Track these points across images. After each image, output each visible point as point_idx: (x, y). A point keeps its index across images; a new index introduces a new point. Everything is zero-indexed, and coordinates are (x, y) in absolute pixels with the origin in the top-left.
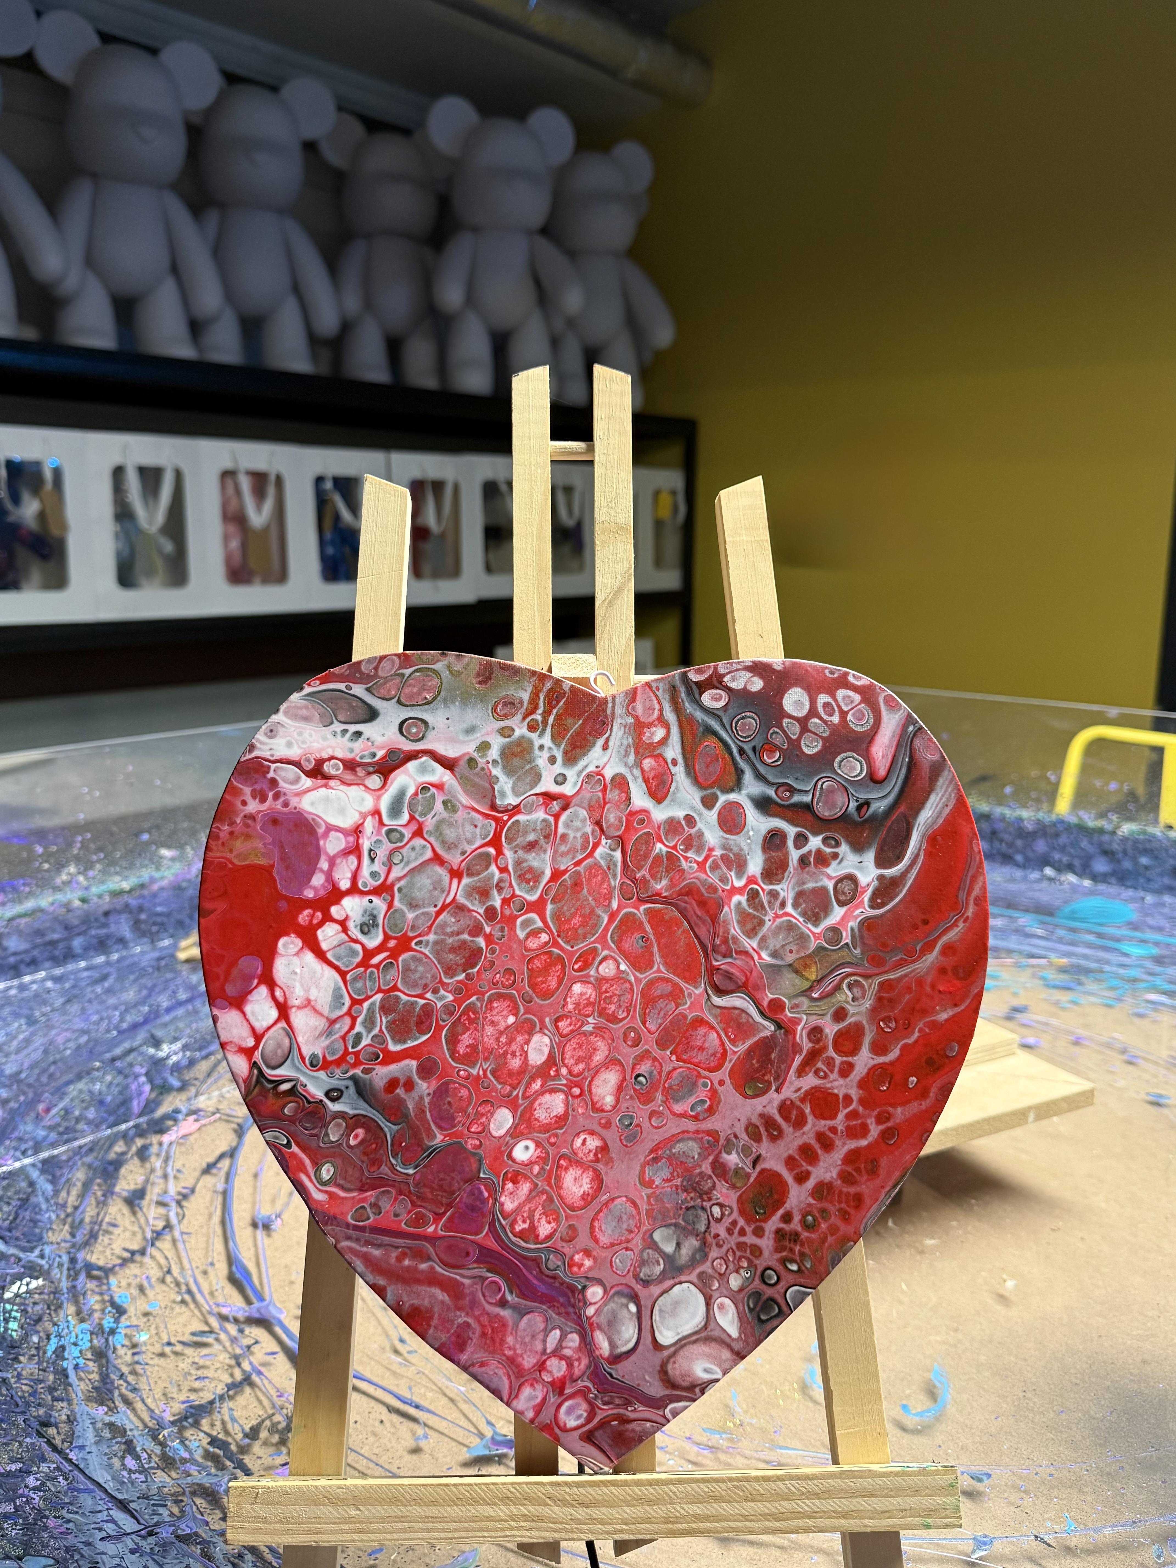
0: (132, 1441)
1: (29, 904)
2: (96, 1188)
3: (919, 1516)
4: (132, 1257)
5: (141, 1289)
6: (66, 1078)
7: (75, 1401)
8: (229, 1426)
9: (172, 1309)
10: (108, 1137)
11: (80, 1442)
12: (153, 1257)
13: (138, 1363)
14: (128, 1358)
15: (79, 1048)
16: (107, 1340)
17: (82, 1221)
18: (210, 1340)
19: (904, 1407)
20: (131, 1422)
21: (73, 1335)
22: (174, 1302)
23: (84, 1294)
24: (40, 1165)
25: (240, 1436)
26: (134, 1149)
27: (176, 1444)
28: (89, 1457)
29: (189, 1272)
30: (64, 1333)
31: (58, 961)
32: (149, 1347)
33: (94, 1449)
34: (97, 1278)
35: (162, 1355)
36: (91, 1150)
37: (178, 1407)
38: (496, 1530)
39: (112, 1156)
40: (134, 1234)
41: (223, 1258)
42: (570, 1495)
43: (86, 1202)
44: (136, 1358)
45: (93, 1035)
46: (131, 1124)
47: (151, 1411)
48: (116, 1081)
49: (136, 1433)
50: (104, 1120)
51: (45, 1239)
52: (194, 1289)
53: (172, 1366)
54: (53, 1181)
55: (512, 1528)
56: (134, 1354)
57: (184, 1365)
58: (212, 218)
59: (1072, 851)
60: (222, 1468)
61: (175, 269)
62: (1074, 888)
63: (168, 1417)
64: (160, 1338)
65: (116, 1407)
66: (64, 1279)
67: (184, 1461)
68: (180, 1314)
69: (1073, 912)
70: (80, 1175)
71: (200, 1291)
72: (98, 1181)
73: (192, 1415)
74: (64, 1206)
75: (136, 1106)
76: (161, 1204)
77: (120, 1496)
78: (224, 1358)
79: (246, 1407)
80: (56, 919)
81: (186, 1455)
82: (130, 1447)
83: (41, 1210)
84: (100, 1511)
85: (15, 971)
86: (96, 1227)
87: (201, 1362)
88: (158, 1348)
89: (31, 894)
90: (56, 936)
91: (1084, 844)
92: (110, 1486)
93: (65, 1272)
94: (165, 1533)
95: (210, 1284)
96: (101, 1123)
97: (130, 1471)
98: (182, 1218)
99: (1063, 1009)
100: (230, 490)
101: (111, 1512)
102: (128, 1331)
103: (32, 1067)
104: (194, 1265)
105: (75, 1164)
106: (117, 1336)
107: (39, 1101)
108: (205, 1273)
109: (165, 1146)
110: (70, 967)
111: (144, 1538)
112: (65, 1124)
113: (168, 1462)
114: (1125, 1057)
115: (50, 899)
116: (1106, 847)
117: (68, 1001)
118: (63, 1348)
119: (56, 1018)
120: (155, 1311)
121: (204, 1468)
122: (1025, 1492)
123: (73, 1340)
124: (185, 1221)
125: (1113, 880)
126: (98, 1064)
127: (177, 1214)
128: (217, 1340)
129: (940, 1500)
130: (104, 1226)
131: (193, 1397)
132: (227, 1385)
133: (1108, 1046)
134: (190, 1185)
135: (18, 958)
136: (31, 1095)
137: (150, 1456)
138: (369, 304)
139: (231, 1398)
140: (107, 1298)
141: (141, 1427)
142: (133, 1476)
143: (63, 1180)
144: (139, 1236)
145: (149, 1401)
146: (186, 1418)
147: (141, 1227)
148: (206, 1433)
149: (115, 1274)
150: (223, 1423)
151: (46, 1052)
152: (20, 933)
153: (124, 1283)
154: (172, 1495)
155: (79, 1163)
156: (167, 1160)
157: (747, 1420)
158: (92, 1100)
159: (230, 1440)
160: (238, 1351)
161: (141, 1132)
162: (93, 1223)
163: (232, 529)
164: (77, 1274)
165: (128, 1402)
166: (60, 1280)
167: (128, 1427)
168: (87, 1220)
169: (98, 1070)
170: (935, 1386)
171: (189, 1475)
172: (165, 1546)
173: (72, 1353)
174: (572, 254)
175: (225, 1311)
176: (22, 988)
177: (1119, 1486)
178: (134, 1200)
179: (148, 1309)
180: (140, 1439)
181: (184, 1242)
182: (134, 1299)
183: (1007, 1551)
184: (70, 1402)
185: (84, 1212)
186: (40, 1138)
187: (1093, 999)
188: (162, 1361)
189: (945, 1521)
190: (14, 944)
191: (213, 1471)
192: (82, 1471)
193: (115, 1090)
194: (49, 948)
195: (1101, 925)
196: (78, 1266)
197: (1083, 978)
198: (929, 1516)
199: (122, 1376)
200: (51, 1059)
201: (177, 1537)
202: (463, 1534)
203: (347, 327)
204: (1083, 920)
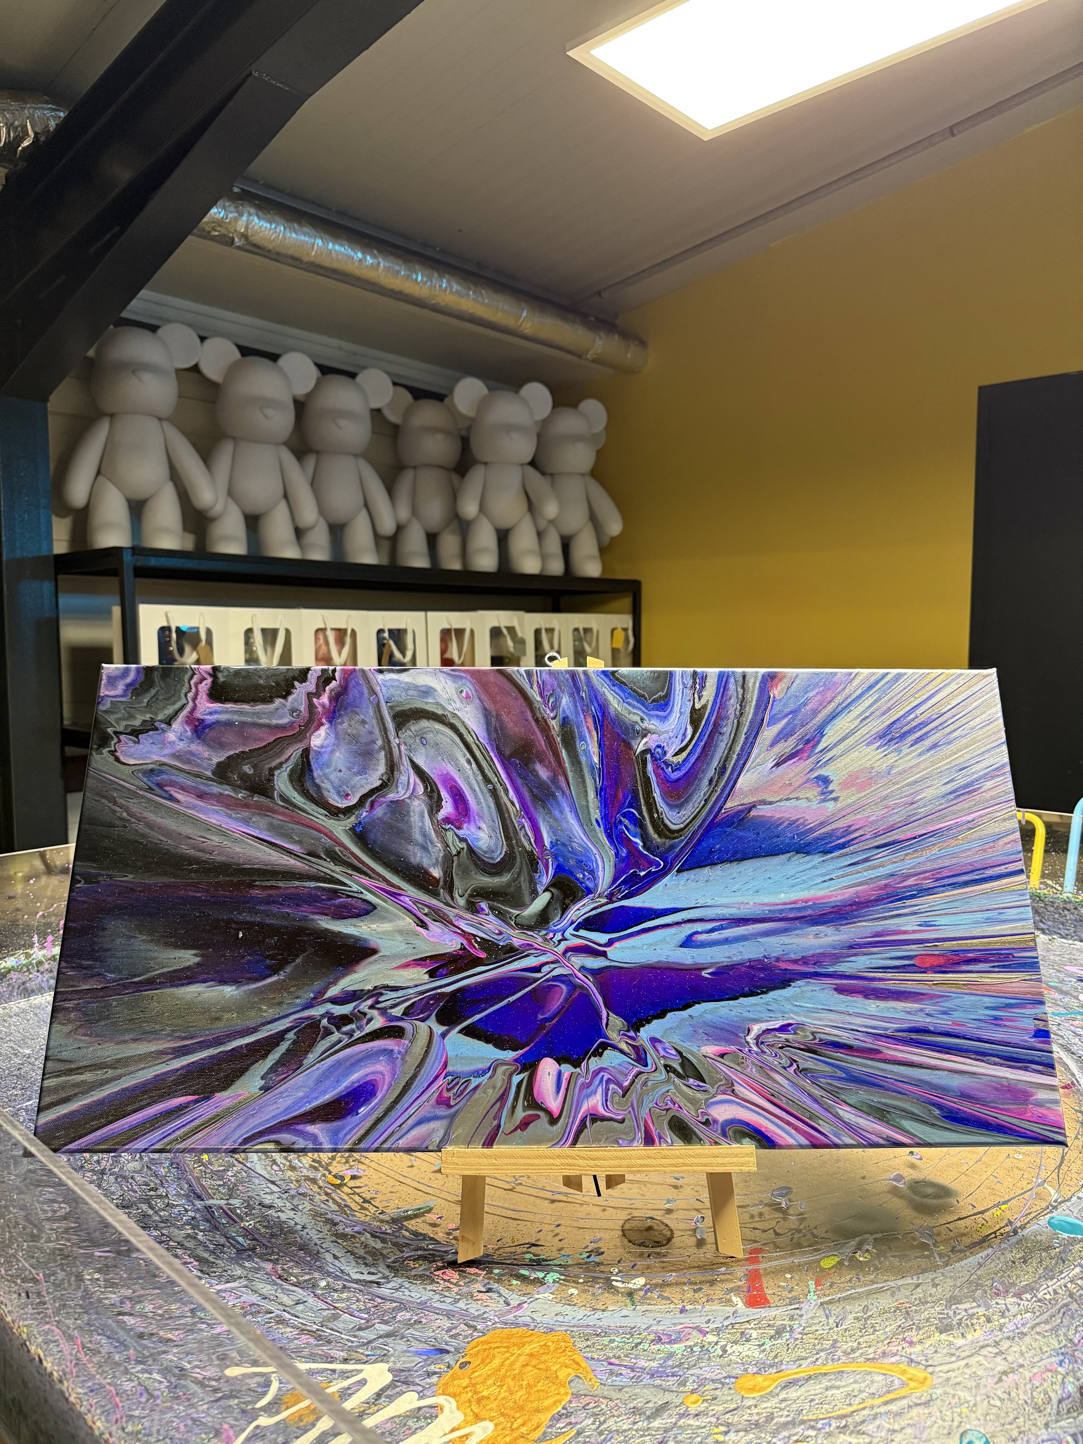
58: (310, 461)
61: (286, 497)
77: (271, 1179)
94: (293, 1192)
97: (276, 1171)
100: (321, 641)
138: (415, 513)
174: (550, 477)
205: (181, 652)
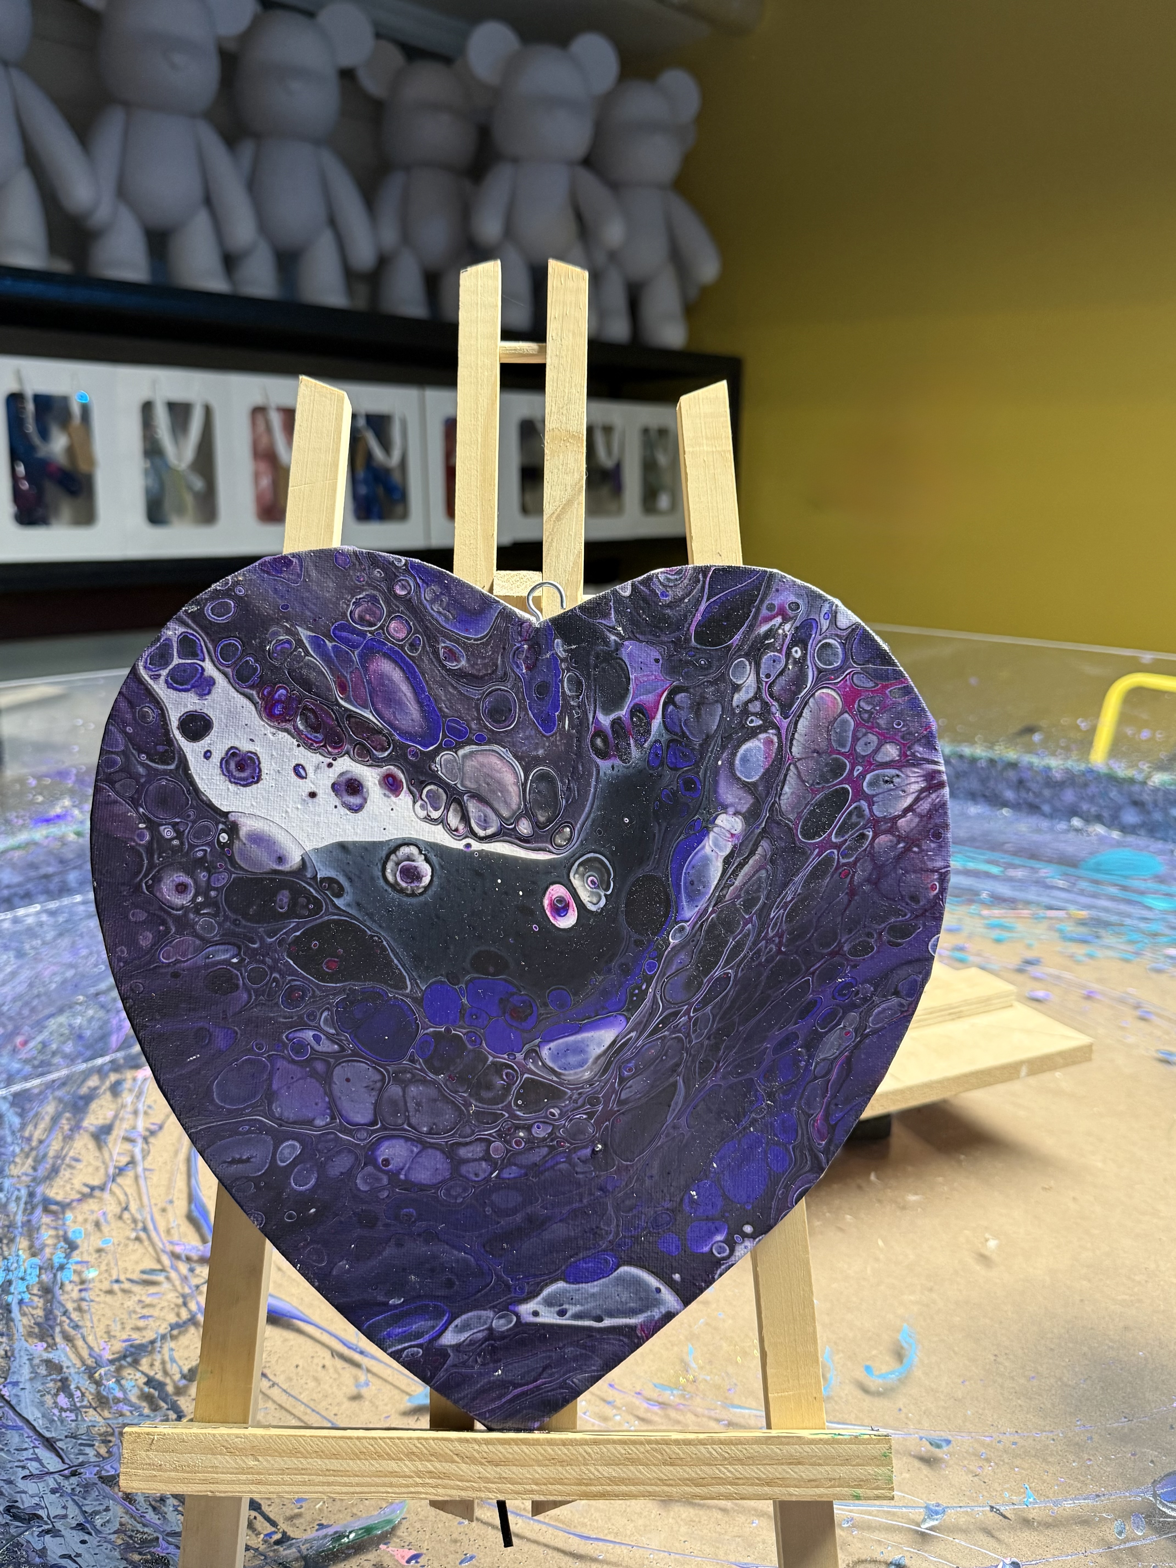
0: (67, 1379)
1: (23, 837)
2: (64, 1121)
3: (849, 1486)
4: (91, 1192)
5: (97, 1225)
6: (47, 1012)
7: (16, 1337)
8: (168, 1366)
9: (126, 1246)
10: (83, 1072)
11: (15, 1378)
12: (112, 1193)
13: (83, 1299)
14: (75, 1295)
15: (64, 982)
16: (55, 1276)
17: (45, 1156)
18: (160, 1278)
19: (868, 1369)
20: (69, 1359)
21: (22, 1269)
22: (128, 1239)
23: (38, 1229)
24: (11, 1098)
25: (177, 1377)
26: (108, 1083)
27: (111, 1383)
28: (21, 1393)
29: (148, 1209)
30: (13, 1268)
31: (52, 895)
32: (97, 1284)
33: (28, 1386)
34: (54, 1213)
35: (110, 1292)
36: (64, 1084)
37: (119, 1346)
38: (401, 1486)
39: (84, 1090)
40: (97, 1169)
41: (184, 1196)
42: (479, 1452)
43: (53, 1136)
44: (83, 1294)
45: (80, 969)
46: (107, 1059)
47: (90, 1348)
48: (97, 1016)
49: (72, 1370)
50: (80, 1054)
51: (7, 1172)
52: (150, 1226)
53: (118, 1304)
54: (22, 1115)
55: (417, 1485)
56: (81, 1291)
57: (130, 1303)
58: (247, 149)
59: (1101, 801)
60: (155, 1408)
61: (208, 201)
62: (1102, 839)
63: (108, 1356)
64: (110, 1276)
65: (55, 1344)
66: (20, 1213)
67: (117, 1401)
68: (134, 1251)
69: (1098, 864)
70: (50, 1109)
71: (155, 1228)
72: (67, 1115)
73: (132, 1354)
74: (29, 1139)
75: (114, 1041)
76: (127, 1139)
77: (48, 1435)
78: (172, 1297)
79: (187, 1347)
80: (50, 853)
81: (120, 1395)
82: (64, 1386)
83: (5, 1142)
84: (26, 1449)
85: (8, 903)
86: (59, 1162)
87: (148, 1300)
88: (106, 1285)
89: (23, 827)
90: (50, 870)
91: (1114, 794)
92: (39, 1424)
93: (22, 1206)
94: (89, 1474)
95: (168, 1222)
96: (77, 1057)
97: (62, 1410)
98: (145, 1154)
99: (1078, 962)
100: (261, 427)
101: (37, 1450)
102: (78, 1267)
103: (14, 1000)
104: (153, 1201)
105: (46, 1098)
106: (65, 1272)
107: (18, 1034)
108: (164, 1210)
109: (139, 1083)
110: (66, 901)
111: (66, 1477)
112: (40, 1057)
113: (102, 1401)
114: (1138, 1013)
115: (44, 832)
116: (1136, 797)
117: (60, 935)
118: (10, 1282)
119: (44, 951)
120: (109, 1247)
121: (137, 1408)
122: (988, 1460)
123: (21, 1275)
124: (150, 1158)
125: (1142, 832)
126: (81, 998)
127: (143, 1150)
128: (168, 1278)
129: (870, 1470)
130: (67, 1161)
131: (135, 1335)
132: (170, 1325)
133: (1122, 1001)
134: (159, 1122)
135: (12, 891)
136: (10, 1027)
137: (83, 1395)
138: (406, 237)
139: (173, 1338)
140: (61, 1233)
141: (78, 1364)
142: (64, 1414)
143: (31, 1114)
144: (102, 1171)
145: (90, 1339)
146: (125, 1357)
147: (104, 1163)
148: (143, 1373)
149: (73, 1209)
150: (163, 1363)
151: (31, 985)
152: (13, 866)
153: (80, 1219)
154: (100, 1435)
155: (51, 1098)
156: (139, 1096)
157: (701, 1377)
158: (71, 1034)
159: (168, 1381)
160: (187, 1290)
161: (116, 1067)
162: (57, 1157)
163: (263, 466)
164: (33, 1208)
165: (68, 1339)
166: (16, 1214)
167: (65, 1365)
168: (51, 1154)
169: (81, 1004)
170: (902, 1348)
171: (122, 1415)
172: (87, 1487)
173: (18, 1287)
174: (615, 186)
175: (178, 1249)
176: (16, 921)
177: (1086, 1456)
178: (101, 1135)
179: (100, 1244)
180: (76, 1377)
181: (146, 1178)
182: (87, 1235)
183: (962, 1520)
184: (10, 1337)
185: (49, 1146)
186: (14, 1070)
187: (1110, 953)
188: (109, 1299)
189: (876, 1492)
190: (8, 877)
191: (146, 1411)
192: (12, 1408)
193: (95, 1025)
194: (44, 880)
195: (1126, 877)
196: (36, 1200)
197: (1102, 932)
198: (859, 1486)
199: (65, 1313)
200: (35, 992)
201: (100, 1478)
202: (366, 1489)
203: (383, 262)
204: (1107, 872)
205: (44, 434)
